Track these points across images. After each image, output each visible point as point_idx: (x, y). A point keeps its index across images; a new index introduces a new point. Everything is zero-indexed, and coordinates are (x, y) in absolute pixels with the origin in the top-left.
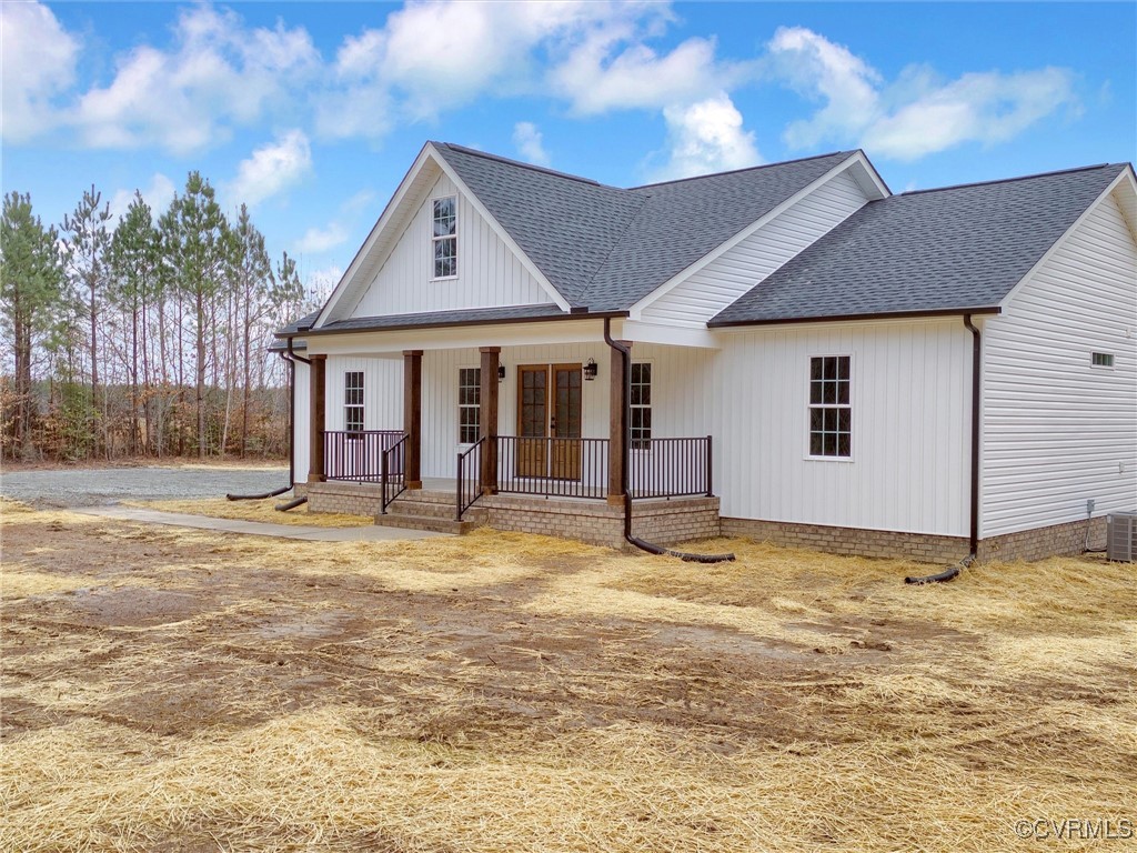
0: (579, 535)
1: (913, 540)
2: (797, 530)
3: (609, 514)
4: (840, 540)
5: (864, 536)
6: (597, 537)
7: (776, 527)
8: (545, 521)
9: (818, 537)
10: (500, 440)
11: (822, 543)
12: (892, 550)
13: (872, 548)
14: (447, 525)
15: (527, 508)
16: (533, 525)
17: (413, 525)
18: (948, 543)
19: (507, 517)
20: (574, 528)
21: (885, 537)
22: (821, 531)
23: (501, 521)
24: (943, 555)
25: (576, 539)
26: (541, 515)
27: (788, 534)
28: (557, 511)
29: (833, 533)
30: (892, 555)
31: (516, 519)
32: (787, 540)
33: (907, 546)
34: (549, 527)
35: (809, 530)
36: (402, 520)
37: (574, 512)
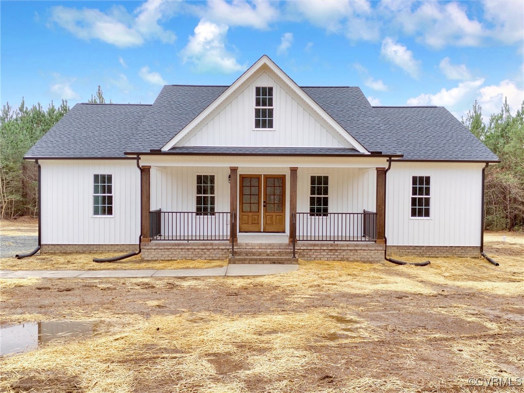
0: (359, 259)
1: (456, 249)
2: (406, 248)
3: (378, 248)
4: (425, 251)
5: (436, 249)
6: (370, 259)
7: (395, 248)
8: (337, 254)
9: (415, 251)
10: (298, 215)
11: (417, 253)
12: (448, 253)
13: (439, 253)
14: (289, 260)
15: (325, 248)
16: (328, 256)
17: (261, 262)
18: (470, 249)
19: (310, 253)
20: (356, 256)
21: (445, 248)
22: (417, 248)
23: (306, 256)
24: (468, 253)
25: (357, 261)
26: (334, 251)
27: (401, 251)
28: (346, 248)
29: (422, 249)
30: (448, 256)
31: (317, 254)
32: (401, 253)
33: (454, 251)
34: (339, 256)
35: (412, 248)
36: (252, 260)
37: (357, 248)
